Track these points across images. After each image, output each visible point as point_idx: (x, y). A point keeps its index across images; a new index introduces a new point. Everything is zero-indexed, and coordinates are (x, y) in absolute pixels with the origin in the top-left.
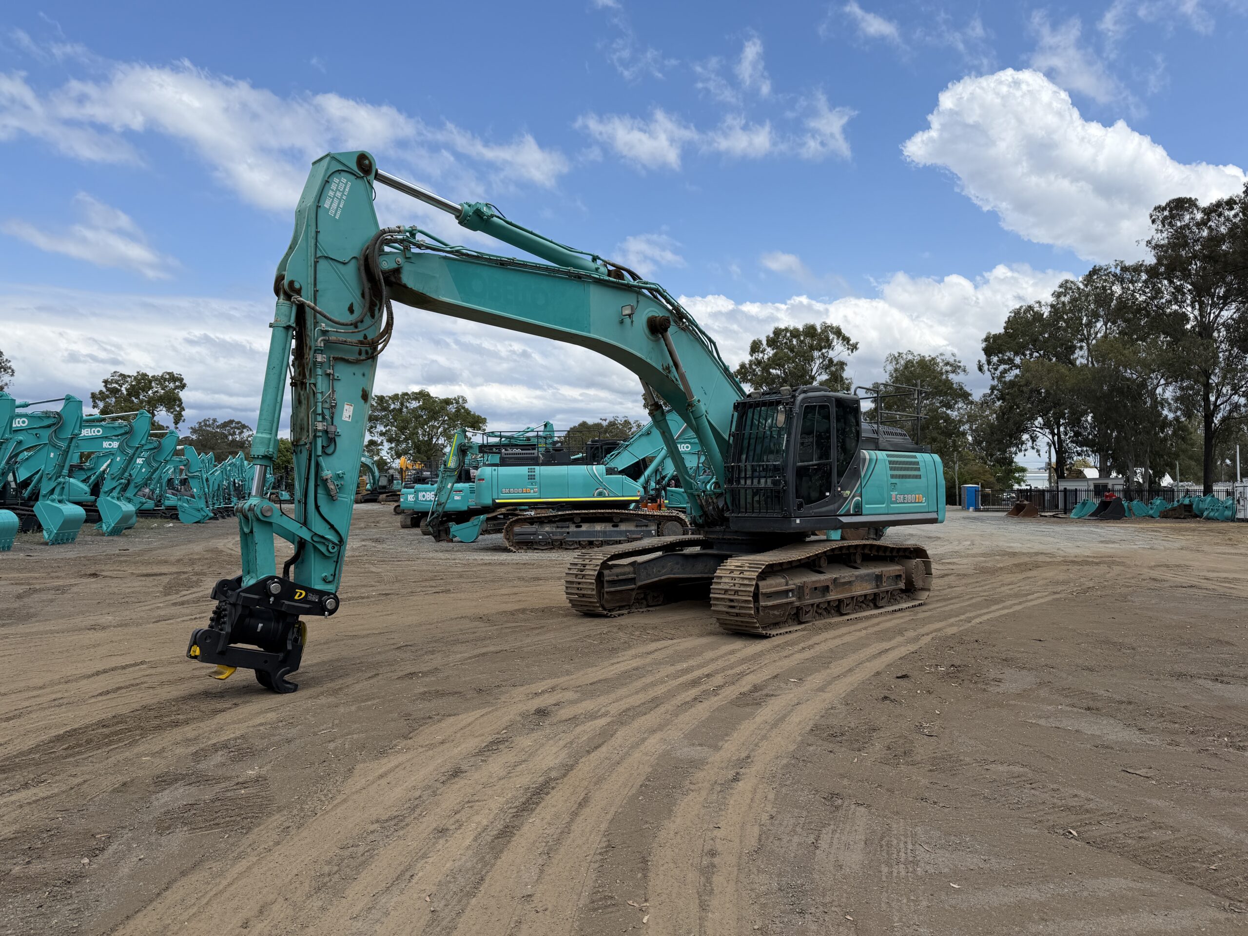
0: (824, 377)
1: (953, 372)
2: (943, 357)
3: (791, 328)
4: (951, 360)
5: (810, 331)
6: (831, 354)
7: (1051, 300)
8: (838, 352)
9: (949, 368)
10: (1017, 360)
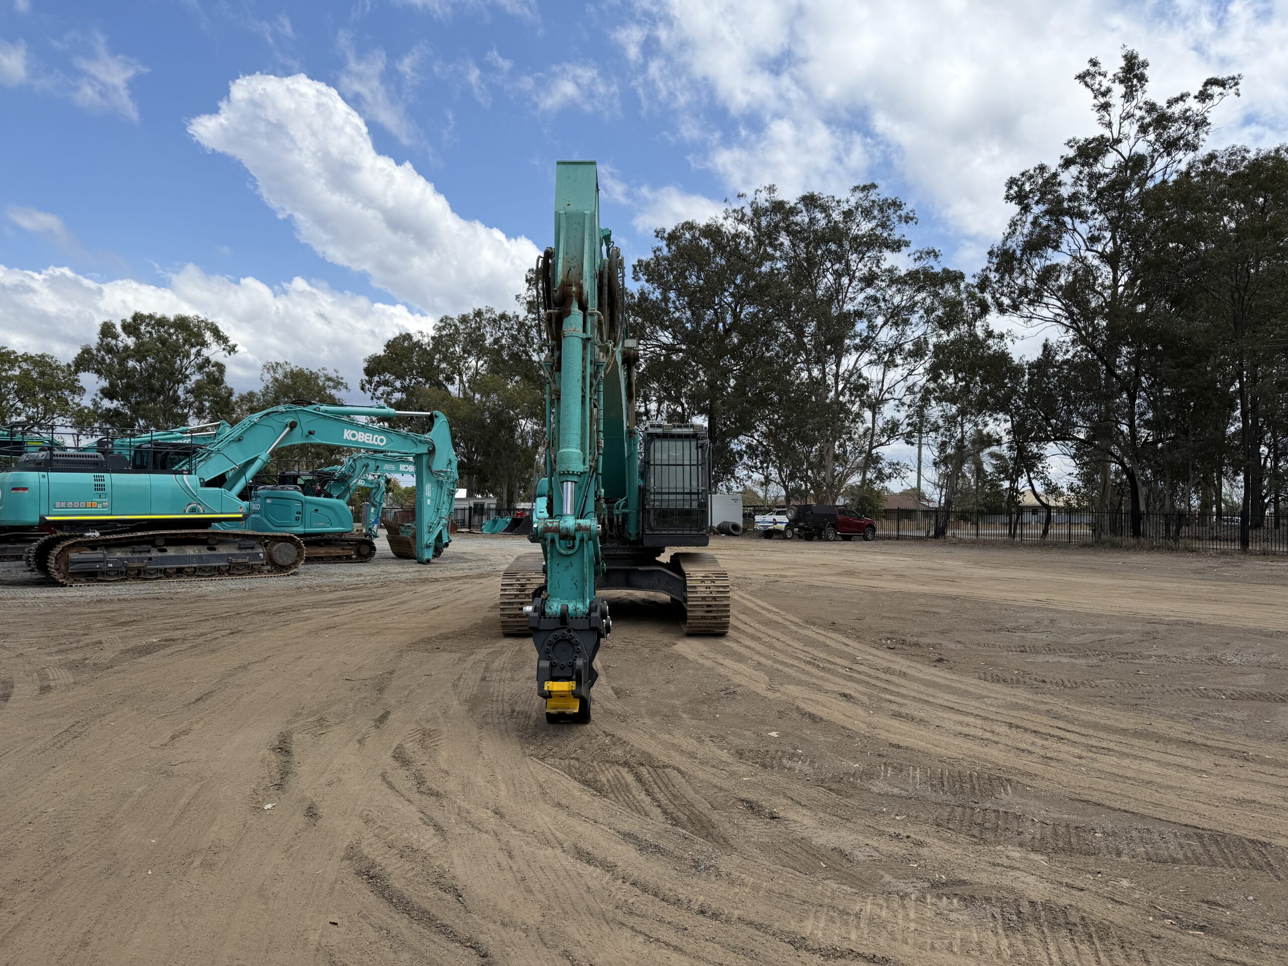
0: (196, 377)
1: (335, 388)
2: (325, 372)
3: (158, 316)
4: (333, 375)
5: (182, 324)
6: (205, 352)
7: (433, 333)
8: (214, 352)
9: (331, 384)
10: (398, 384)
